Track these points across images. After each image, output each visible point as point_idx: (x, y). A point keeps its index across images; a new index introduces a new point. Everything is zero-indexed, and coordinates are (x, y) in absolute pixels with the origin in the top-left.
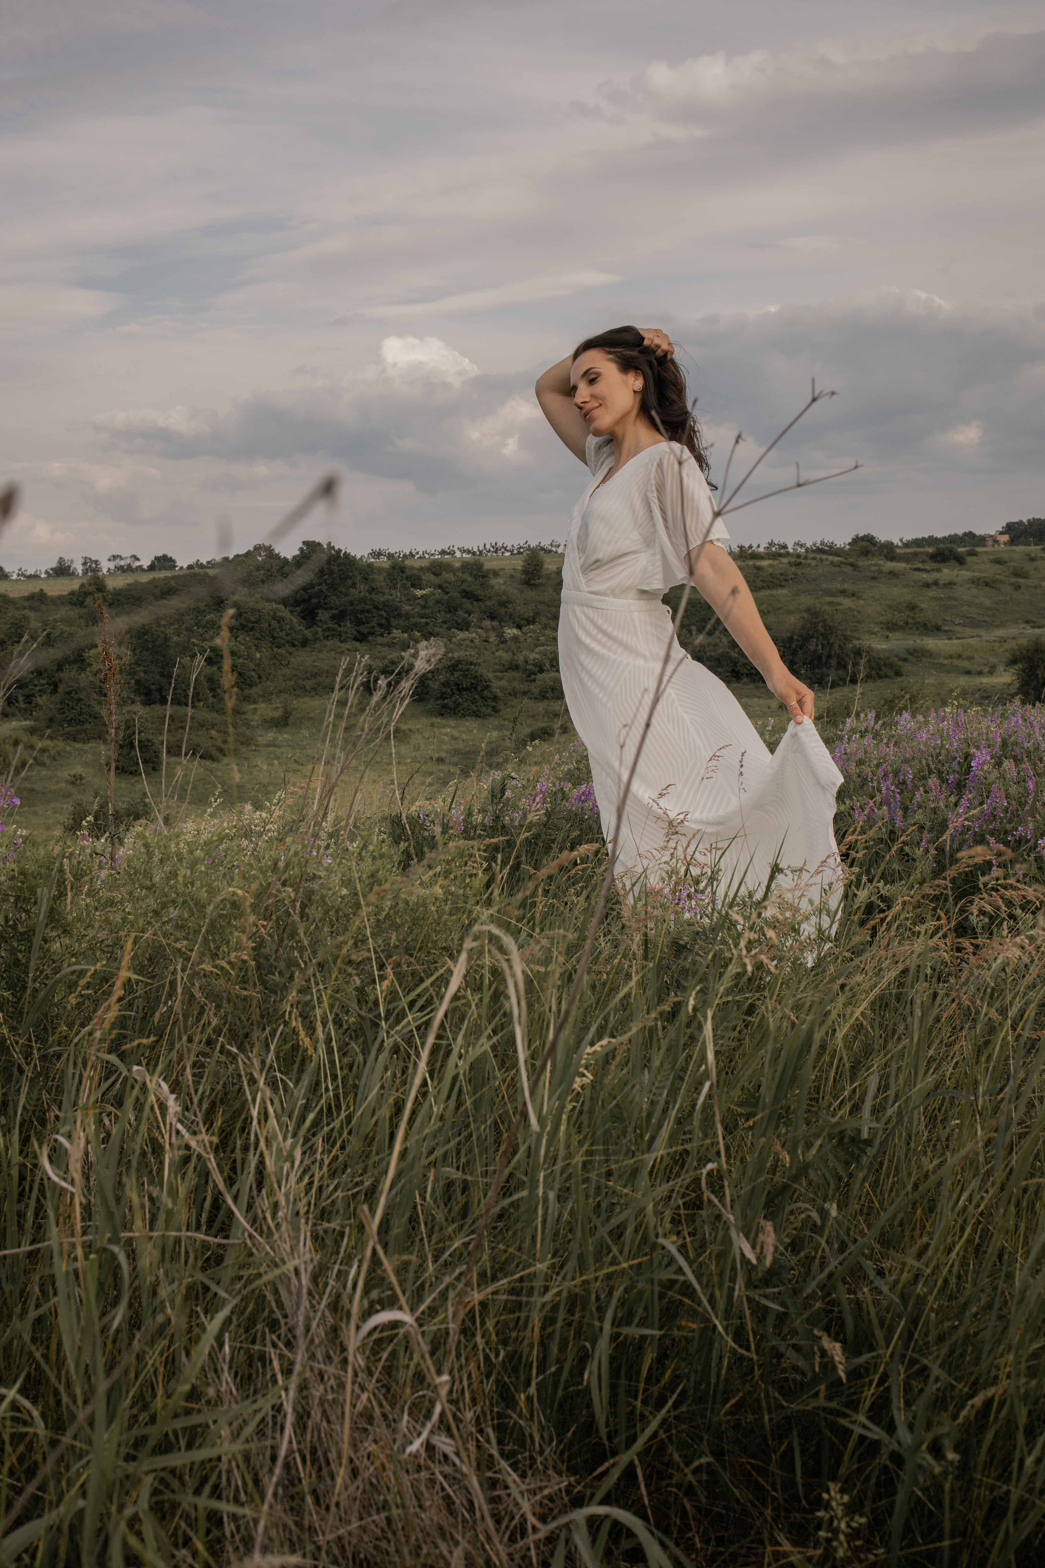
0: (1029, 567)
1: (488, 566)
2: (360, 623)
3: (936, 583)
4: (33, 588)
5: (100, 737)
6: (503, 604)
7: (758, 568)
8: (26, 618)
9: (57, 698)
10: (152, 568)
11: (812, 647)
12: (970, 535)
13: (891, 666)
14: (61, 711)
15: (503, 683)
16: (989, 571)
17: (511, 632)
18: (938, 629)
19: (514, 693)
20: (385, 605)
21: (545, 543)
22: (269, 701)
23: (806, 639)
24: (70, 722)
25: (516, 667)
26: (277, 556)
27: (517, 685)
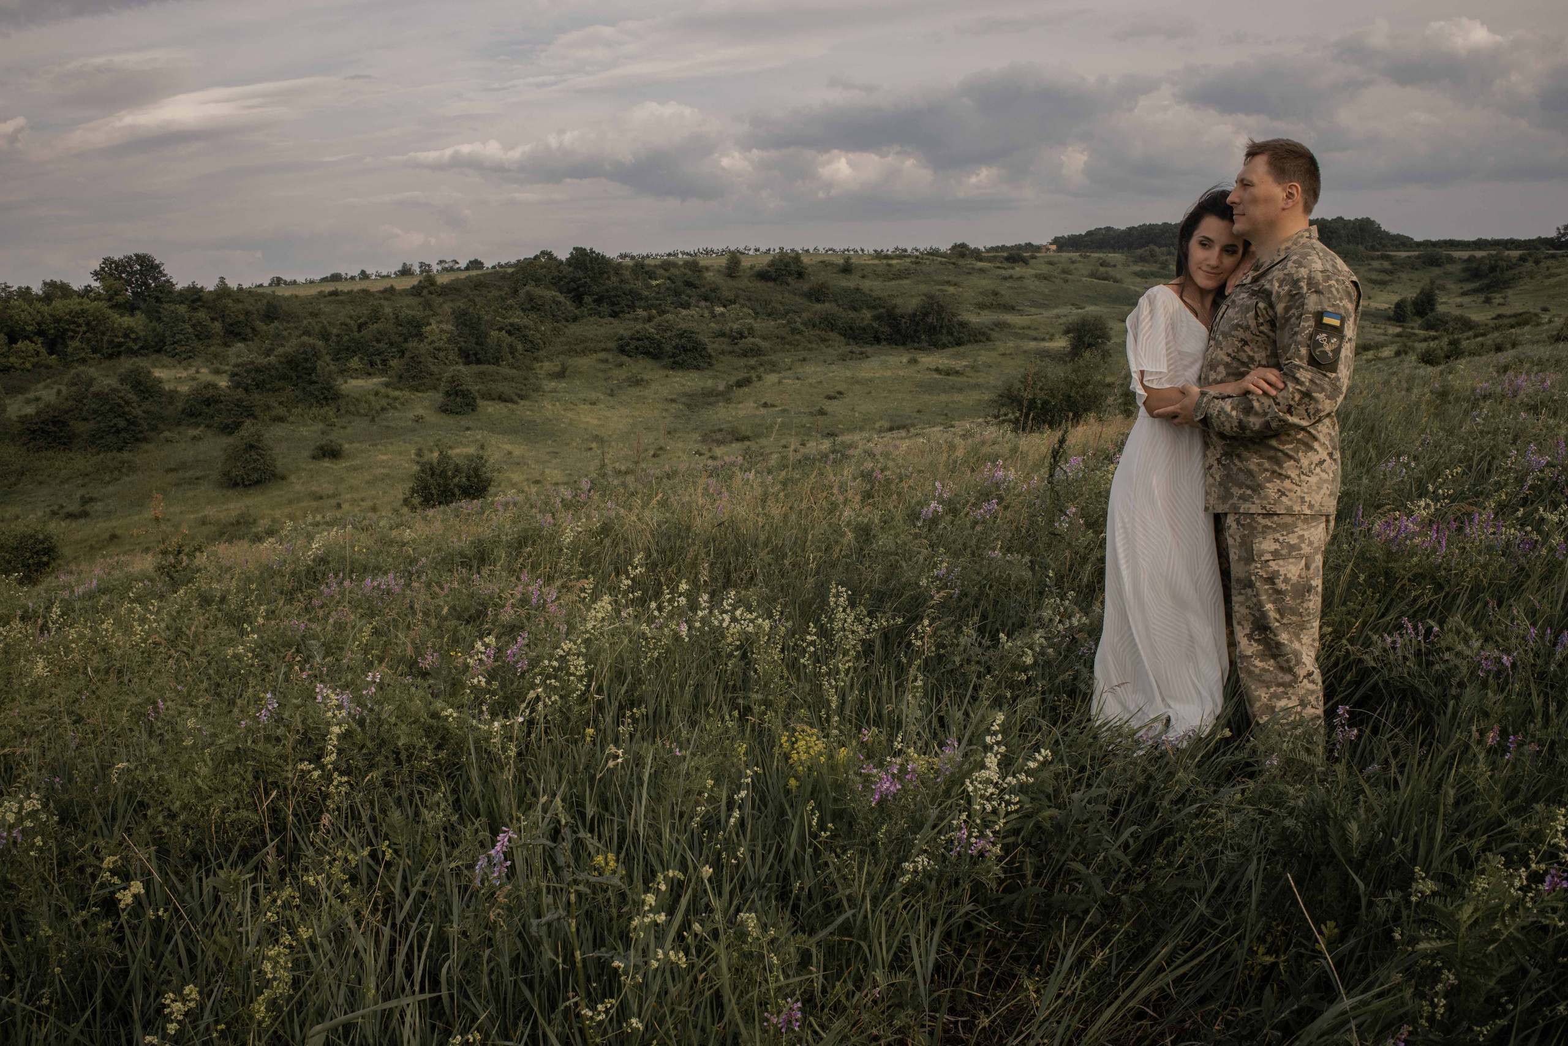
0: (1072, 267)
1: (702, 263)
2: (613, 304)
3: (1011, 277)
4: (386, 284)
5: (435, 388)
6: (714, 290)
7: (890, 265)
8: (381, 305)
9: (403, 361)
10: (467, 268)
11: (930, 320)
12: (1029, 245)
13: (984, 334)
14: (408, 370)
15: (716, 346)
16: (1045, 269)
17: (719, 310)
18: (1013, 308)
19: (723, 353)
20: (631, 291)
21: (741, 249)
22: (552, 360)
23: (926, 314)
24: (413, 378)
25: (723, 335)
26: (555, 259)
27: (724, 346)
